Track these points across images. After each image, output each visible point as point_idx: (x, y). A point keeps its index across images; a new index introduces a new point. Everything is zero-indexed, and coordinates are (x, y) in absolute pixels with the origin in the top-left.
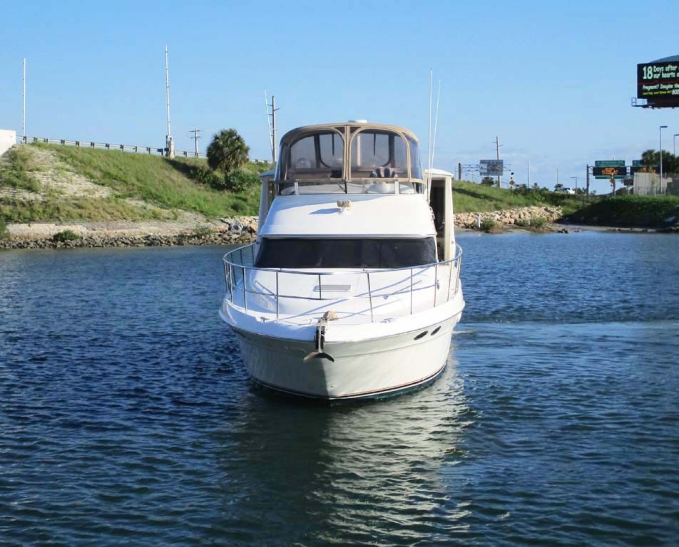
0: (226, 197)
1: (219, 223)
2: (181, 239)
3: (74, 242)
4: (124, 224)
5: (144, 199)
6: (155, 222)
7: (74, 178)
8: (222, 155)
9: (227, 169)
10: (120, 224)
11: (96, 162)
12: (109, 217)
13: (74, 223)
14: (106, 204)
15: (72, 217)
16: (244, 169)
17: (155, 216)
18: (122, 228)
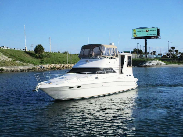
0: (39, 60)
1: (37, 66)
2: (29, 70)
3: (3, 71)
4: (15, 67)
5: (20, 61)
6: (23, 66)
7: (3, 56)
8: (38, 50)
9: (39, 54)
10: (14, 67)
11: (8, 52)
12: (11, 65)
13: (3, 67)
14: (11, 62)
15: (3, 65)
16: (43, 54)
17: (22, 65)
18: (15, 68)
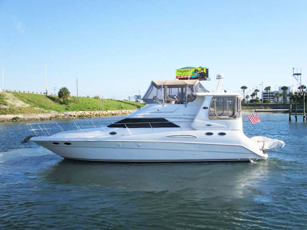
0: (64, 106)
1: (62, 114)
2: (51, 119)
3: (19, 120)
5: (40, 107)
7: (19, 101)
8: (62, 94)
9: (64, 98)
11: (25, 97)
12: (29, 112)
13: (19, 114)
14: (28, 109)
16: (69, 98)
17: (43, 112)
18: (33, 115)
